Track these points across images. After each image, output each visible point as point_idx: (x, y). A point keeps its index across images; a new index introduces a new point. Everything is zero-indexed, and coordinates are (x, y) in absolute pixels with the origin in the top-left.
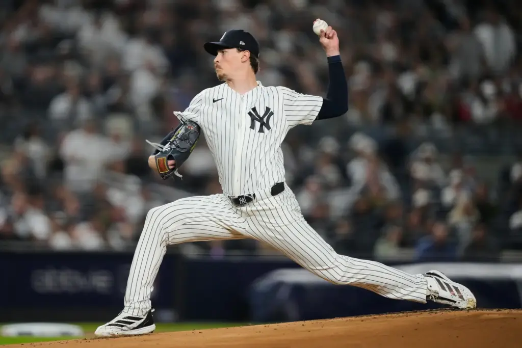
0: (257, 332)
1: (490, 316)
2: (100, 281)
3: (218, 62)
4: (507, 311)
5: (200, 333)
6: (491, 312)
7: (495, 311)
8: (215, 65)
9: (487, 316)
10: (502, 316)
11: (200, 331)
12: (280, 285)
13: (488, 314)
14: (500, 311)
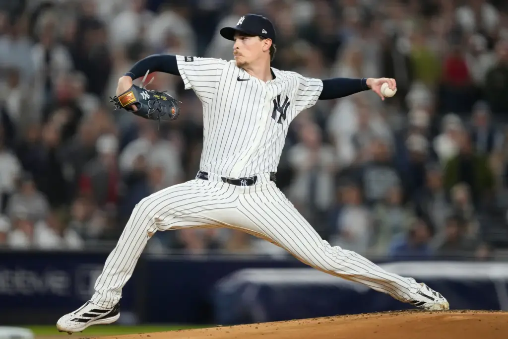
0: (208, 335)
1: (453, 317)
2: (57, 282)
3: (238, 48)
4: (472, 312)
5: (148, 336)
6: (455, 313)
7: (459, 312)
8: (235, 51)
9: (450, 317)
10: (466, 318)
11: (149, 334)
12: (246, 285)
13: (452, 316)
14: (464, 312)
